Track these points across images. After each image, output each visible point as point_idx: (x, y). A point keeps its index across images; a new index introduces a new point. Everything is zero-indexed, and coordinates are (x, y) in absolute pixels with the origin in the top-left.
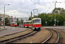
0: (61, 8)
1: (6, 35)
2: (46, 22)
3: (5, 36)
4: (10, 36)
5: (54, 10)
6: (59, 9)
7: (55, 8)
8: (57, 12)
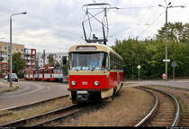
0: (184, 24)
1: (18, 109)
2: (139, 67)
3: (13, 109)
4: (30, 109)
5: (163, 29)
6: (179, 26)
7: (167, 25)
8: (171, 36)
